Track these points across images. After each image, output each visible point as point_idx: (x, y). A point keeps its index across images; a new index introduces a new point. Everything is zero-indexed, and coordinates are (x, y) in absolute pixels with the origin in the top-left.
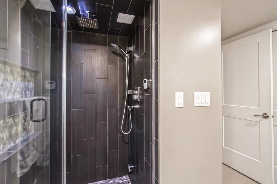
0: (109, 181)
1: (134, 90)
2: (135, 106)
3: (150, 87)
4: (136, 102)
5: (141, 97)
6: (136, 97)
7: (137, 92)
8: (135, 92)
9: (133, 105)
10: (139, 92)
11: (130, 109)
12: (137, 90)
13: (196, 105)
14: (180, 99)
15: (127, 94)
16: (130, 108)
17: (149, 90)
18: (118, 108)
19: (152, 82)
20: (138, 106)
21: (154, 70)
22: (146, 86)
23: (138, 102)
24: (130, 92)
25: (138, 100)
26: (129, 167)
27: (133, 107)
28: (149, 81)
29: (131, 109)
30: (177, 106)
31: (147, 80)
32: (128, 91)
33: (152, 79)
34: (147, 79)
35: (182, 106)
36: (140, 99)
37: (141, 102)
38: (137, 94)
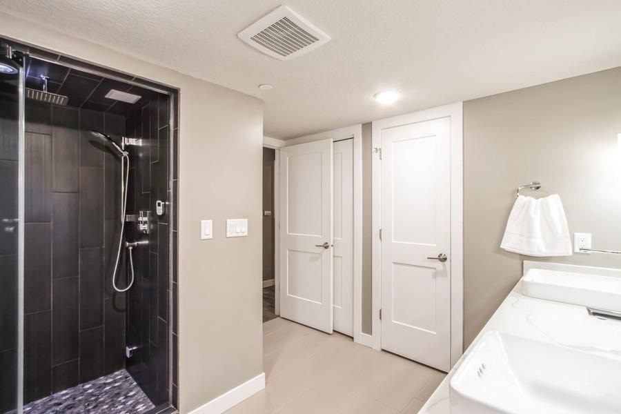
0: (83, 386)
1: (138, 215)
2: (140, 243)
3: (167, 212)
4: (142, 235)
5: (152, 226)
6: (142, 227)
7: (146, 219)
8: (140, 219)
9: (137, 241)
10: (149, 219)
11: (131, 248)
12: (145, 215)
13: (229, 235)
14: (207, 229)
15: (125, 222)
16: (129, 246)
17: (164, 217)
18: (104, 247)
19: (169, 205)
20: (146, 242)
21: (171, 191)
22: (160, 211)
23: (146, 234)
24: (130, 218)
25: (146, 231)
26: (128, 350)
27: (136, 243)
28: (165, 204)
29: (133, 246)
30: (203, 237)
31: (162, 203)
32: (126, 217)
33: (169, 201)
34: (162, 201)
35: (211, 237)
36: (151, 230)
37: (151, 236)
38: (145, 223)
